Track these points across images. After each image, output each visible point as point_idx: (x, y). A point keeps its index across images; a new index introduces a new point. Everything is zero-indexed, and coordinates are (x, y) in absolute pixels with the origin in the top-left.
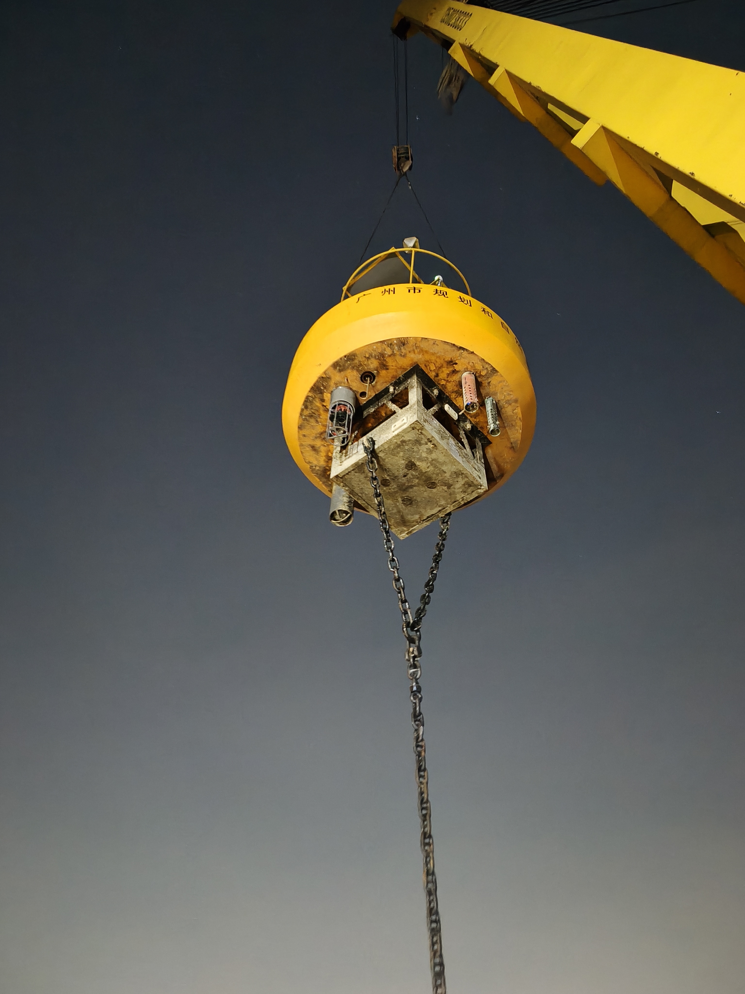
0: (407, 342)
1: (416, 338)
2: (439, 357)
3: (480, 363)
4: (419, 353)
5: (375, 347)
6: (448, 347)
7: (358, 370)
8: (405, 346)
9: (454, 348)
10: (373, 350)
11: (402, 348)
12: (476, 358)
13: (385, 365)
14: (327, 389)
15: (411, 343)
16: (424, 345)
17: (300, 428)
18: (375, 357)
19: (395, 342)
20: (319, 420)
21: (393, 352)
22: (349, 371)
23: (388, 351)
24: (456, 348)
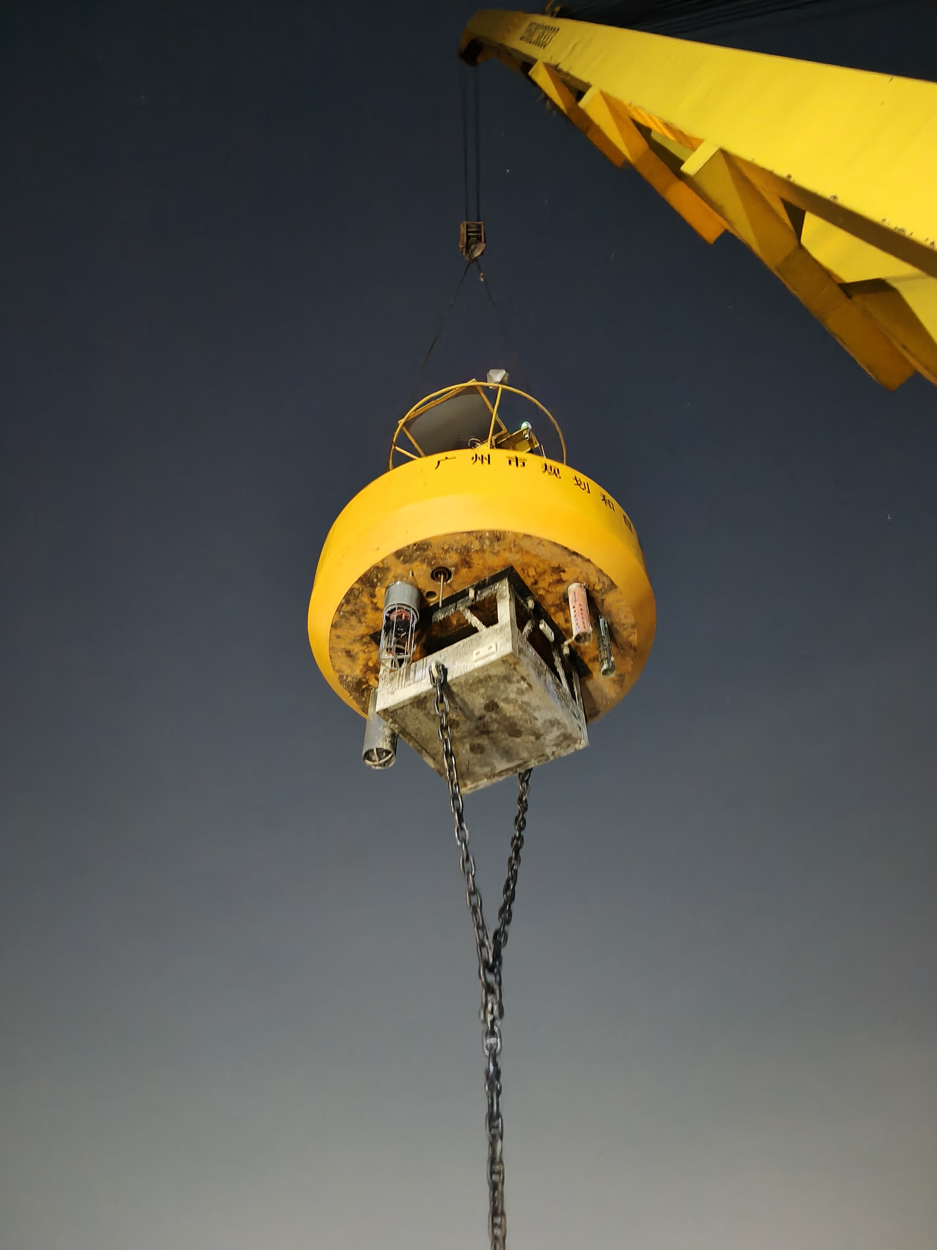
0: (504, 538)
1: (516, 535)
2: (544, 561)
3: (595, 574)
4: (517, 553)
5: (458, 538)
6: (557, 550)
7: (429, 564)
8: (500, 542)
9: (566, 552)
10: (455, 542)
11: (496, 544)
12: (592, 566)
13: (467, 563)
14: (382, 583)
15: (509, 539)
16: (526, 544)
17: (334, 626)
18: (456, 550)
19: (487, 534)
20: (363, 620)
21: (482, 547)
22: (416, 563)
23: (476, 545)
24: (568, 552)
